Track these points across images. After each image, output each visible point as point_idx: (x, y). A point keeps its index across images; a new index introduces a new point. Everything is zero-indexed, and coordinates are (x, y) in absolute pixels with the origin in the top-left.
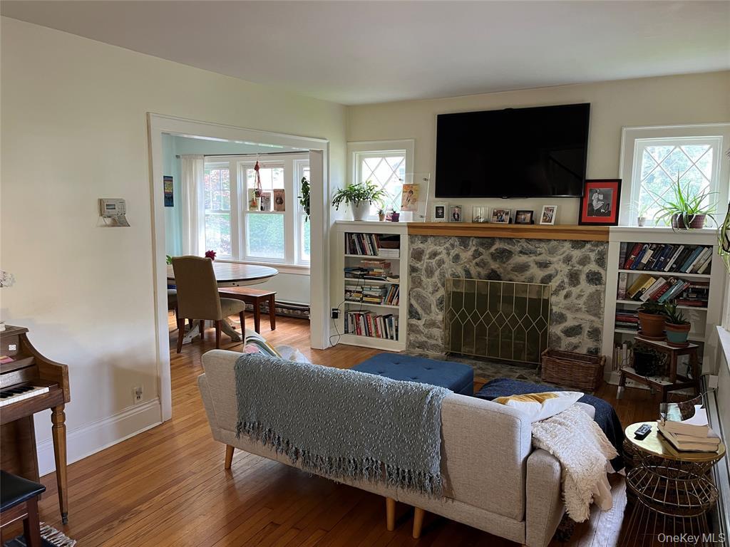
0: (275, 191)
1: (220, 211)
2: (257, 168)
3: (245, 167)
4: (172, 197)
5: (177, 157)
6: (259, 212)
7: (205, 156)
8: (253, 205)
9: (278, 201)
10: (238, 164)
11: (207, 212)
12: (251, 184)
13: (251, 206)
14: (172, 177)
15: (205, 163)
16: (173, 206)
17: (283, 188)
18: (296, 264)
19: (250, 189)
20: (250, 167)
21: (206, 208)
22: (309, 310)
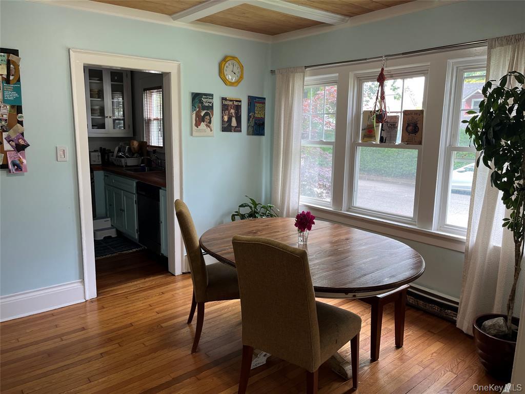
0: (406, 113)
1: (322, 143)
2: (381, 79)
3: (361, 80)
4: (263, 124)
5: (273, 72)
6: (376, 146)
7: (306, 67)
8: (369, 133)
9: (410, 128)
10: (351, 75)
11: (304, 143)
12: (369, 104)
13: (364, 137)
14: (264, 99)
15: (306, 79)
16: (263, 134)
17: (420, 108)
18: (434, 230)
19: (365, 112)
20: (369, 78)
21: (303, 138)
22: (456, 310)
